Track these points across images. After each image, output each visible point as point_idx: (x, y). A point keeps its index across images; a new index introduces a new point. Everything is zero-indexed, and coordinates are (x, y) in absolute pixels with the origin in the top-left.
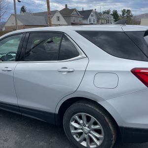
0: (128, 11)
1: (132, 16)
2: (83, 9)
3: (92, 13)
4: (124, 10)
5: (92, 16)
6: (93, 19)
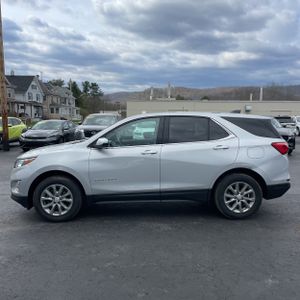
0: (94, 85)
1: (101, 94)
2: (12, 72)
3: (33, 83)
4: (87, 83)
5: (34, 87)
6: (35, 93)
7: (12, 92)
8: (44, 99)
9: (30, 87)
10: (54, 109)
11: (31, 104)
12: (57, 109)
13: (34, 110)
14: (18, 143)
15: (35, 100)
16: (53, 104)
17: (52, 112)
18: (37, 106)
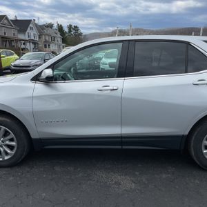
0: (76, 27)
1: (81, 34)
2: (16, 17)
3: (31, 25)
4: (70, 26)
5: (31, 29)
6: (32, 33)
7: (16, 32)
8: (40, 38)
9: (29, 29)
10: (47, 45)
11: (29, 41)
12: (49, 45)
13: (32, 46)
14: (9, 71)
15: (33, 38)
16: (46, 41)
17: (46, 47)
18: (35, 43)
